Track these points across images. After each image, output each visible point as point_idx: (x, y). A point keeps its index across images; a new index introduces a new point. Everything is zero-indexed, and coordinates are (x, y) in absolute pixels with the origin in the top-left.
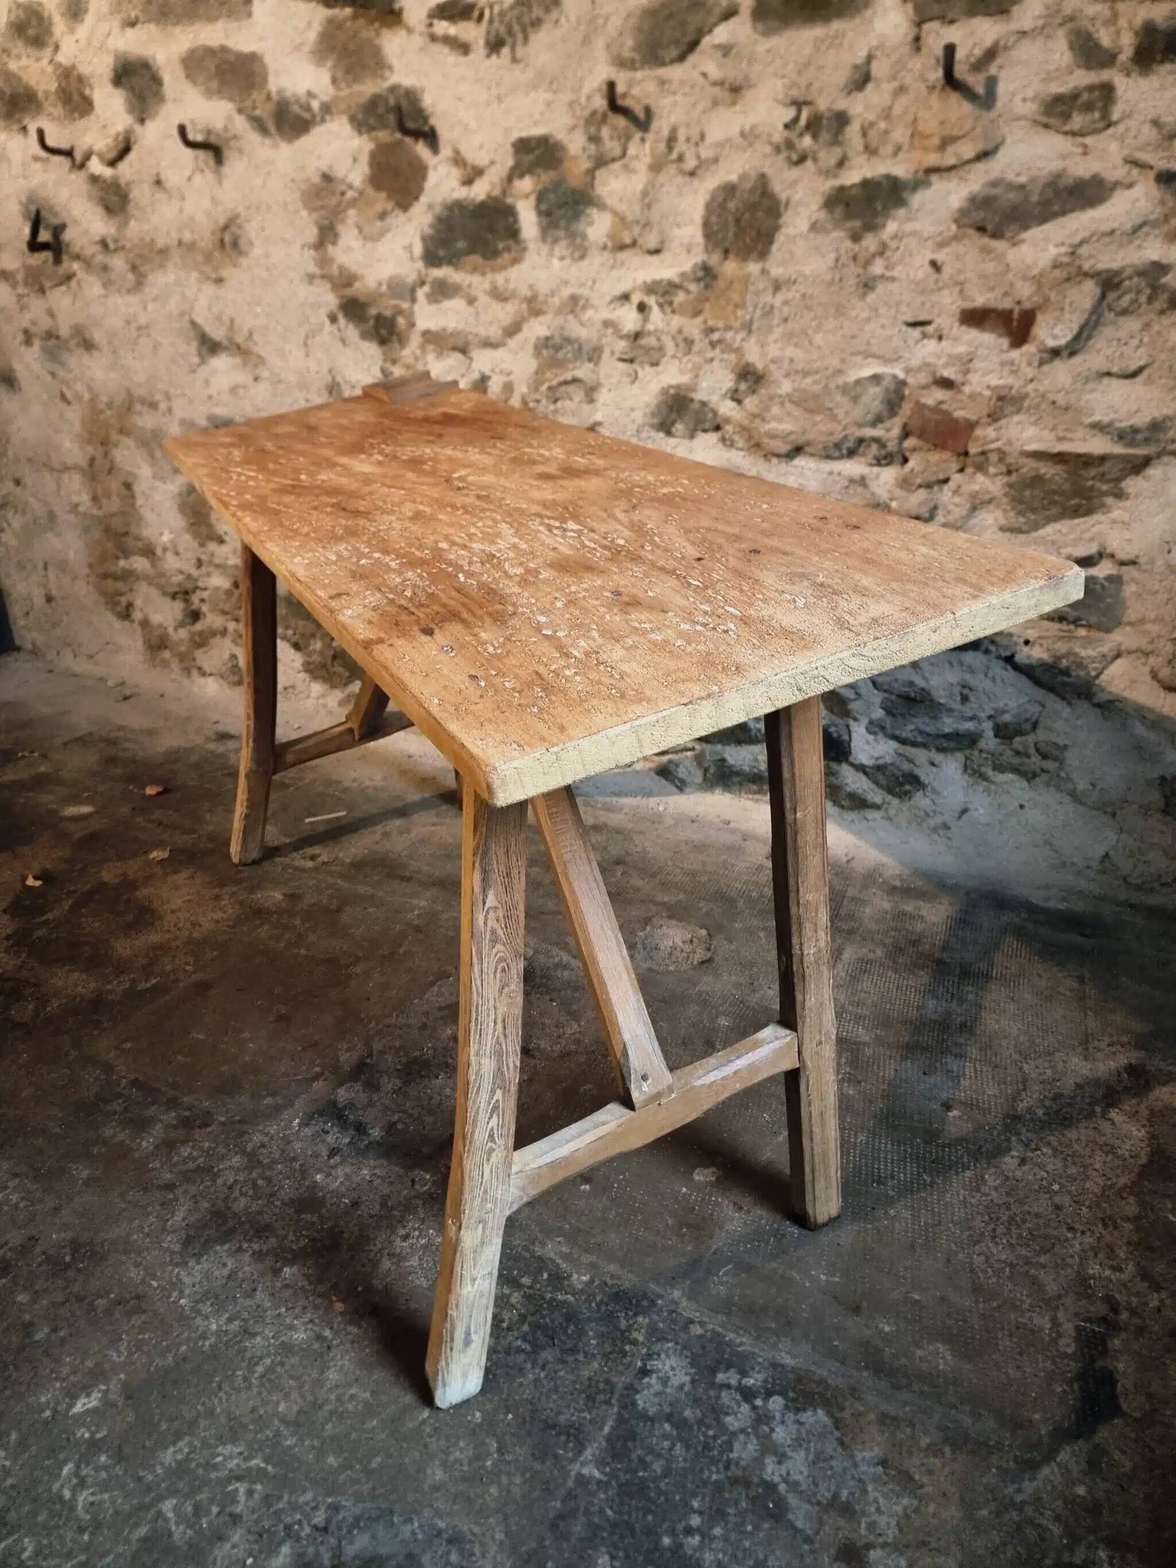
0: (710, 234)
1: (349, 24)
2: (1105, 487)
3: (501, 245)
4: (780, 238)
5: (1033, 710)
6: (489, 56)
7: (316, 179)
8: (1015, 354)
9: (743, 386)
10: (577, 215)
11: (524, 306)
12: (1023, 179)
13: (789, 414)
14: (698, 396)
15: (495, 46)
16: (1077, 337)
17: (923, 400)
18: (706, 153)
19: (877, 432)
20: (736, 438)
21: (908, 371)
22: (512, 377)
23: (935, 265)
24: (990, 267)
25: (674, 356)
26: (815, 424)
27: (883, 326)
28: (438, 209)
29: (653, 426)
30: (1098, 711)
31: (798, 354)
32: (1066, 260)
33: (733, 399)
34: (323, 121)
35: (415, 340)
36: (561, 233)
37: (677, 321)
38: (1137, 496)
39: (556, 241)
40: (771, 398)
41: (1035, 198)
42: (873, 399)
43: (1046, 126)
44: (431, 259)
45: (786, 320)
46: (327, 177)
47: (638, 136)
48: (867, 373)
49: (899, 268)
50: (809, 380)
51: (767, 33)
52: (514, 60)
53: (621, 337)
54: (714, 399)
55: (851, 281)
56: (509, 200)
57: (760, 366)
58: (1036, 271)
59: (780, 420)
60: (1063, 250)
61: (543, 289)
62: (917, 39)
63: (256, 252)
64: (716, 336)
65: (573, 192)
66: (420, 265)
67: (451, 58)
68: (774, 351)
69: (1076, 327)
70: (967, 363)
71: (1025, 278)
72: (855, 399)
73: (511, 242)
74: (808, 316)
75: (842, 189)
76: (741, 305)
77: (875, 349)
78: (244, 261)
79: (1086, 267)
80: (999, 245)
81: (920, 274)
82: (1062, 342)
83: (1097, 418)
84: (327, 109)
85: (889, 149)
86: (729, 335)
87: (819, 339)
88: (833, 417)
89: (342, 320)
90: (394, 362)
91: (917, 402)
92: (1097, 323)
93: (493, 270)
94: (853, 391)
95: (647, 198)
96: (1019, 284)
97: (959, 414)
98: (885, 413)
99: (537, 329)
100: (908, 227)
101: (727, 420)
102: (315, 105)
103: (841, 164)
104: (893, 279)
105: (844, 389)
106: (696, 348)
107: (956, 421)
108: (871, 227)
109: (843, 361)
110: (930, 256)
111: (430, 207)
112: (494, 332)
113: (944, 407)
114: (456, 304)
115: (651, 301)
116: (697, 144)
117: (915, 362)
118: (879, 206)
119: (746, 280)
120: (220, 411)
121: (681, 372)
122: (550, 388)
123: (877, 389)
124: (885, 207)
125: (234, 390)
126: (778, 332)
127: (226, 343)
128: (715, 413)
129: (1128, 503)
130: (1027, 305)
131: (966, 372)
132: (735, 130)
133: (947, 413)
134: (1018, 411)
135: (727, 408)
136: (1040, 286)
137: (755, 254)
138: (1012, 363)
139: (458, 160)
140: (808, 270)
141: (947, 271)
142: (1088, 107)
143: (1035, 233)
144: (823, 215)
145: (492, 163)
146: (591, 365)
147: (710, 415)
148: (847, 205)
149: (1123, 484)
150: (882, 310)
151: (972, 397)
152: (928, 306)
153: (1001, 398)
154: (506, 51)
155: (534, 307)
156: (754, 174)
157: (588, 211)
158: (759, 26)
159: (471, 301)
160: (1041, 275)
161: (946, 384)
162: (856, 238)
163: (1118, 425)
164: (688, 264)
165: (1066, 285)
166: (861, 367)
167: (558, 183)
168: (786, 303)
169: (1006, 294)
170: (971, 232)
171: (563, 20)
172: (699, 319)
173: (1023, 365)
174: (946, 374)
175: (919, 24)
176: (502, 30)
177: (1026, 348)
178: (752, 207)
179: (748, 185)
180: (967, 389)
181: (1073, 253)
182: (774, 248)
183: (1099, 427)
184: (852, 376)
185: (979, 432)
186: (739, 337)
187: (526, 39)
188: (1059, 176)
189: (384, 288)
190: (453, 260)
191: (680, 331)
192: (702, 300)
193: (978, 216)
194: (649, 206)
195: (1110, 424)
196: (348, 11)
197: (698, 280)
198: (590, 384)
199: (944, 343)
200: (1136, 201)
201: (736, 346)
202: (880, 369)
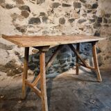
0: (60, 22)
4: (65, 23)
10: (46, 20)
11: (41, 28)
15: (38, 4)
18: (59, 15)
28: (31, 18)
32: (85, 25)
35: (27, 32)
46: (15, 14)
47: (52, 14)
51: (63, 7)
53: (51, 31)
55: (71, 26)
56: (39, 18)
61: (43, 26)
66: (28, 24)
67: (32, 4)
68: (65, 32)
69: (86, 29)
73: (39, 22)
85: (73, 16)
89: (16, 30)
93: (37, 25)
102: (13, 6)
103: (69, 17)
104: (74, 26)
106: (58, 32)
109: (71, 32)
112: (37, 31)
115: (54, 28)
119: (63, 26)
124: (73, 21)
130: (83, 28)
131: (79, 33)
139: (33, 14)
140: (68, 25)
142: (85, 15)
143: (83, 23)
144: (68, 21)
145: (37, 14)
159: (34, 28)
162: (71, 23)
164: (58, 24)
170: (79, 23)
172: (59, 29)
177: (83, 31)
179: (62, 18)
187: (41, 3)
188: (84, 19)
189: (23, 26)
190: (32, 23)
194: (54, 19)
200: (88, 21)
201: (62, 31)
202: (74, 33)
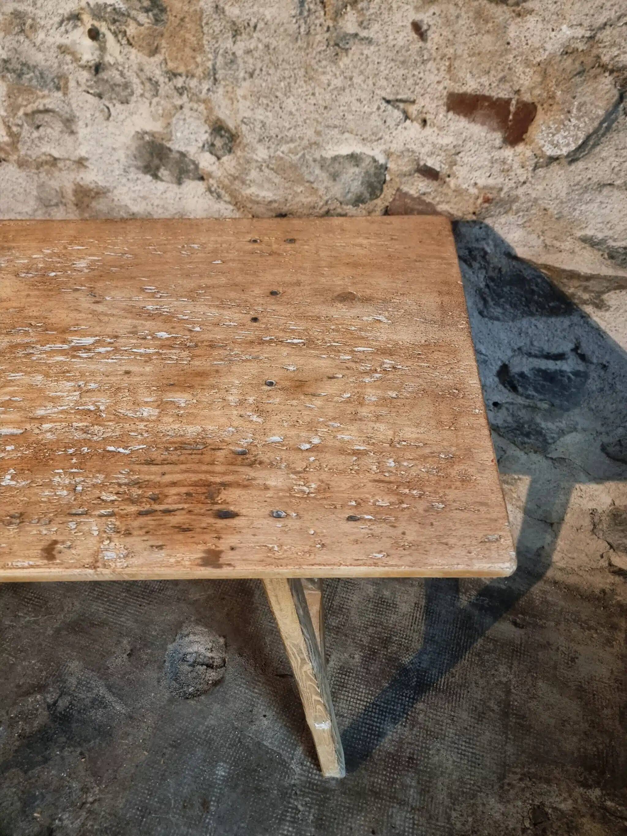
2: (586, 296)
8: (508, 153)
9: (219, 143)
13: (269, 180)
14: (175, 146)
16: (580, 148)
17: (405, 189)
20: (221, 192)
21: (388, 154)
25: (142, 95)
26: (296, 194)
27: (359, 100)
29: (138, 168)
30: (550, 462)
31: (270, 118)
32: (581, 46)
33: (211, 153)
37: (135, 56)
38: (617, 309)
40: (248, 162)
42: (353, 179)
45: (251, 75)
48: (345, 150)
49: (376, 27)
50: (285, 148)
53: (84, 67)
54: (192, 150)
55: (320, 37)
57: (231, 124)
58: (543, 56)
59: (261, 186)
60: (580, 32)
64: (180, 82)
68: (244, 109)
69: (582, 136)
70: (453, 155)
71: (527, 63)
72: (335, 177)
74: (276, 75)
76: (198, 49)
77: (351, 125)
79: (605, 59)
81: (401, 42)
82: (565, 151)
83: (589, 232)
86: (193, 83)
87: (290, 103)
88: (314, 191)
91: (398, 190)
92: (608, 129)
94: (332, 168)
96: (519, 68)
98: (368, 196)
101: (210, 175)
104: (369, 41)
105: (323, 163)
106: (162, 91)
109: (318, 133)
110: (413, 16)
113: (428, 199)
115: (103, 28)
117: (396, 147)
121: (154, 117)
122: (26, 115)
123: (357, 170)
126: (245, 87)
128: (196, 164)
129: (607, 314)
130: (527, 98)
131: (453, 163)
133: (430, 204)
134: (506, 213)
135: (206, 161)
136: (545, 75)
138: (504, 162)
140: (268, 13)
141: (434, 37)
146: (60, 94)
147: (192, 167)
149: (605, 297)
150: (358, 80)
151: (458, 192)
152: (410, 82)
153: (487, 200)
160: (548, 62)
161: (430, 173)
163: (611, 243)
165: (578, 79)
166: (338, 142)
168: (248, 52)
169: (503, 80)
172: (158, 58)
173: (516, 166)
174: (429, 164)
177: (520, 148)
180: (452, 182)
181: (591, 38)
184: (330, 151)
186: (206, 86)
191: (142, 69)
192: (154, 35)
195: (603, 241)
199: (428, 130)
201: (203, 96)
202: (358, 148)
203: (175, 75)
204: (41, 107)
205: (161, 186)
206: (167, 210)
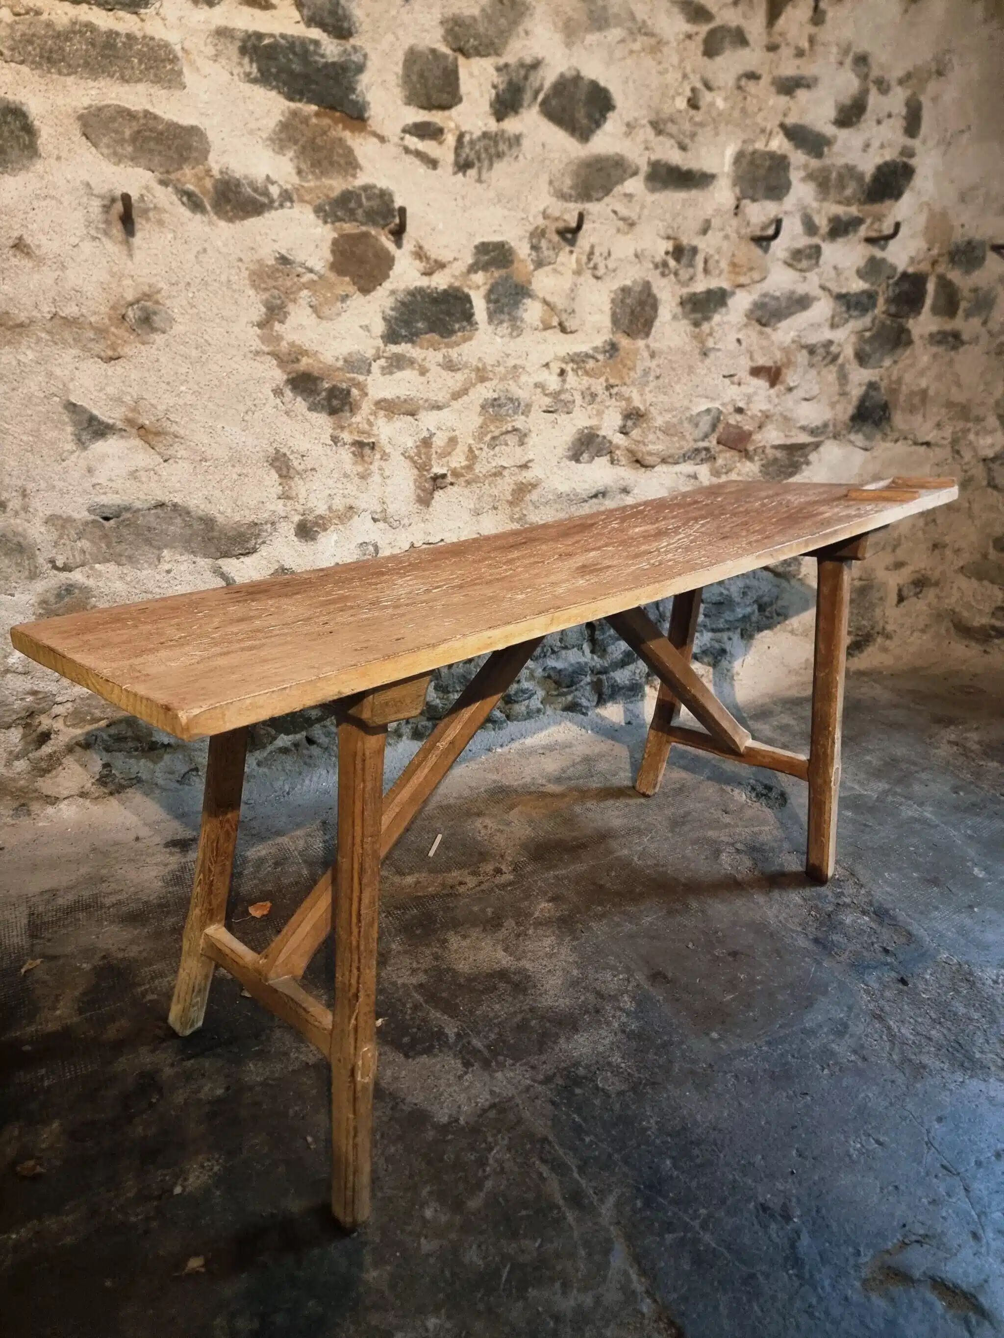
0: (615, 321)
1: (314, 120)
2: (803, 460)
3: (457, 326)
4: (657, 323)
5: (775, 590)
6: (455, 173)
7: (271, 262)
8: (772, 392)
9: (630, 423)
10: (516, 304)
11: (473, 375)
12: (778, 294)
13: (659, 439)
14: (602, 433)
15: (463, 166)
17: (729, 422)
18: (611, 265)
19: (705, 444)
20: (621, 458)
22: (457, 433)
23: (739, 341)
24: (765, 343)
25: (582, 406)
26: (673, 443)
27: (713, 379)
28: (401, 296)
29: (568, 457)
31: (666, 399)
32: (797, 338)
33: (622, 433)
34: (281, 206)
35: (366, 407)
36: (506, 317)
37: (586, 381)
38: (814, 462)
39: (501, 322)
40: (649, 429)
41: (784, 305)
42: (705, 424)
43: (790, 265)
44: (392, 337)
45: (658, 378)
46: (284, 260)
47: (568, 249)
48: (703, 408)
49: (721, 343)
50: (671, 415)
51: (653, 190)
52: (479, 180)
53: (546, 395)
54: (610, 434)
55: (696, 351)
56: (466, 290)
57: (642, 408)
58: (784, 345)
59: (654, 443)
60: (795, 333)
61: (490, 361)
62: (737, 207)
63: (178, 329)
64: (614, 391)
65: (516, 286)
66: (380, 343)
67: (421, 169)
68: (650, 398)
69: (802, 375)
70: (749, 398)
71: (779, 349)
72: (697, 425)
73: (465, 324)
74: (672, 374)
75: (695, 294)
76: (632, 368)
77: (707, 393)
78: (159, 338)
79: (804, 342)
80: (768, 330)
81: (732, 348)
82: (796, 383)
83: (801, 423)
84: (287, 197)
85: (717, 272)
86: (624, 389)
87: (678, 388)
88: (683, 437)
89: (288, 393)
90: (342, 428)
91: (726, 423)
93: (448, 346)
94: (694, 421)
95: (572, 294)
96: (776, 353)
97: (746, 428)
98: (710, 432)
99: (484, 392)
100: (725, 319)
101: (618, 447)
102: (274, 191)
103: (691, 278)
104: (719, 350)
105: (690, 419)
106: (599, 399)
107: (744, 432)
108: (708, 319)
109: (691, 401)
110: (736, 336)
111: (393, 292)
112: (441, 397)
113: (739, 424)
114: (408, 374)
115: (569, 368)
116: (606, 259)
117: (727, 399)
118: (712, 306)
119: (636, 352)
120: (110, 500)
121: (589, 417)
122: (492, 438)
123: (707, 418)
124: (715, 306)
125: (133, 475)
126: (652, 385)
127: (119, 424)
128: (610, 442)
129: (810, 466)
130: (779, 364)
131: (749, 403)
132: (631, 252)
133: (741, 428)
134: (770, 423)
135: (619, 439)
136: (786, 353)
137: (642, 335)
138: (770, 396)
139: (420, 254)
140: (672, 345)
141: (744, 343)
142: (809, 257)
143: (784, 324)
144: (679, 310)
145: (455, 259)
146: (525, 417)
147: (606, 445)
148: (695, 304)
149: (809, 457)
150: (713, 369)
151: (752, 417)
152: (734, 365)
153: (764, 417)
154: (472, 173)
155: (482, 374)
156: (641, 281)
157: (525, 301)
158: (649, 184)
159: (423, 372)
160: (787, 347)
161: (740, 411)
162: (697, 324)
163: (810, 426)
164: (599, 341)
165: (797, 352)
166: (700, 404)
167: (507, 278)
168: (658, 366)
169: (771, 358)
170: (754, 322)
171: (521, 157)
172: (602, 380)
173: (775, 397)
174: (740, 405)
175: (738, 199)
176: (472, 156)
177: (777, 388)
178: (642, 303)
179: (638, 289)
180: (749, 413)
181: (800, 335)
182: (653, 330)
183: (803, 428)
184: (695, 411)
185: (754, 437)
186: (629, 390)
187: (491, 165)
188: (793, 292)
189: (340, 363)
190: (412, 338)
191: (589, 388)
192: (606, 365)
193: (759, 313)
194: (573, 299)
195: (808, 426)
196: (314, 108)
197: (605, 352)
198: (524, 431)
199: (743, 386)
200: (823, 308)
201: (627, 396)
202: (710, 405)
203: (612, 386)
204: (510, 429)
205: (580, 466)
206: (585, 482)
